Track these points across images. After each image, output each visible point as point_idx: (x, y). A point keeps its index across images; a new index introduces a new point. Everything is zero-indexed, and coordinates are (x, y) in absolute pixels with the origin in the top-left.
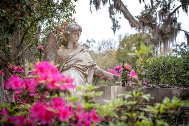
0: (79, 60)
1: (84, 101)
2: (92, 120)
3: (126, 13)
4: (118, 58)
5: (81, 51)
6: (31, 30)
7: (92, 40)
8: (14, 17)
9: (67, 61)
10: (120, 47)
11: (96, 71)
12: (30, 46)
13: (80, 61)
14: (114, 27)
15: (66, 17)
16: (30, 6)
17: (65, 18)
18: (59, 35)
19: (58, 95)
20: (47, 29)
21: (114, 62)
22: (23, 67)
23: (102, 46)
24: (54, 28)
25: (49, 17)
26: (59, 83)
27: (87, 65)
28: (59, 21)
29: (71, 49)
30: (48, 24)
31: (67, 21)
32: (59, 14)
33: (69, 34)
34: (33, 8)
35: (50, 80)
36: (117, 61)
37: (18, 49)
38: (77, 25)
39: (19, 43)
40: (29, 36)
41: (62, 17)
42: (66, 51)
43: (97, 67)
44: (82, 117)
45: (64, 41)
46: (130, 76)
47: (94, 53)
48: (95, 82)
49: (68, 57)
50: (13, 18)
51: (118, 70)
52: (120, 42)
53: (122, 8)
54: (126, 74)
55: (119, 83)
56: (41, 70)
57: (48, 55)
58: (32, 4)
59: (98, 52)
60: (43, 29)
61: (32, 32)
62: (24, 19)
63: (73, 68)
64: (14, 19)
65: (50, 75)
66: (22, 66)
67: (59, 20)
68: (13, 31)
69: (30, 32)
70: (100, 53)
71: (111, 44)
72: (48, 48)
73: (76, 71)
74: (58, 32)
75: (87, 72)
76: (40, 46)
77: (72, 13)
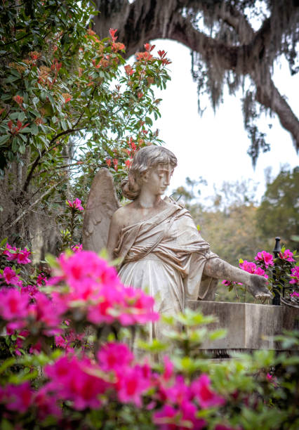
0: (167, 238)
1: (178, 351)
2: (198, 400)
3: (285, 114)
4: (263, 225)
5: (172, 215)
6: (51, 158)
7: (200, 180)
8: (9, 126)
9: (137, 238)
10: (268, 198)
11: (209, 264)
12: (47, 198)
13: (171, 239)
14: (254, 150)
15: (137, 127)
16: (50, 100)
17: (135, 131)
18: (120, 170)
19: (116, 337)
20: (89, 156)
21: (252, 235)
22: (28, 250)
23: (223, 194)
24: (106, 153)
25: (95, 125)
26: (118, 309)
27: (188, 249)
28: (119, 137)
29: (148, 208)
30: (93, 143)
31: (138, 136)
32: (121, 119)
33: (144, 172)
34: (57, 104)
35: (96, 300)
36: (259, 234)
37: (16, 204)
38: (163, 150)
39: (21, 189)
40: (45, 171)
41: (128, 126)
42: (136, 212)
43: (211, 254)
44: (175, 392)
45: (131, 188)
46: (293, 277)
47: (204, 210)
48: (206, 293)
49: (141, 228)
50: (8, 129)
51: (262, 262)
52: (268, 185)
53: (276, 102)
54: (283, 272)
55: (265, 295)
56: (76, 272)
57: (90, 222)
58: (54, 96)
59: (214, 210)
60: (80, 155)
61: (53, 161)
62: (35, 132)
63: (152, 255)
64: (9, 132)
65: (97, 288)
66: (27, 248)
67: (120, 134)
68: (7, 161)
69: (46, 162)
70: (219, 211)
71: (246, 191)
72: (90, 206)
73: (159, 265)
74: (118, 163)
75: (186, 268)
76: (71, 198)
77: (152, 116)
